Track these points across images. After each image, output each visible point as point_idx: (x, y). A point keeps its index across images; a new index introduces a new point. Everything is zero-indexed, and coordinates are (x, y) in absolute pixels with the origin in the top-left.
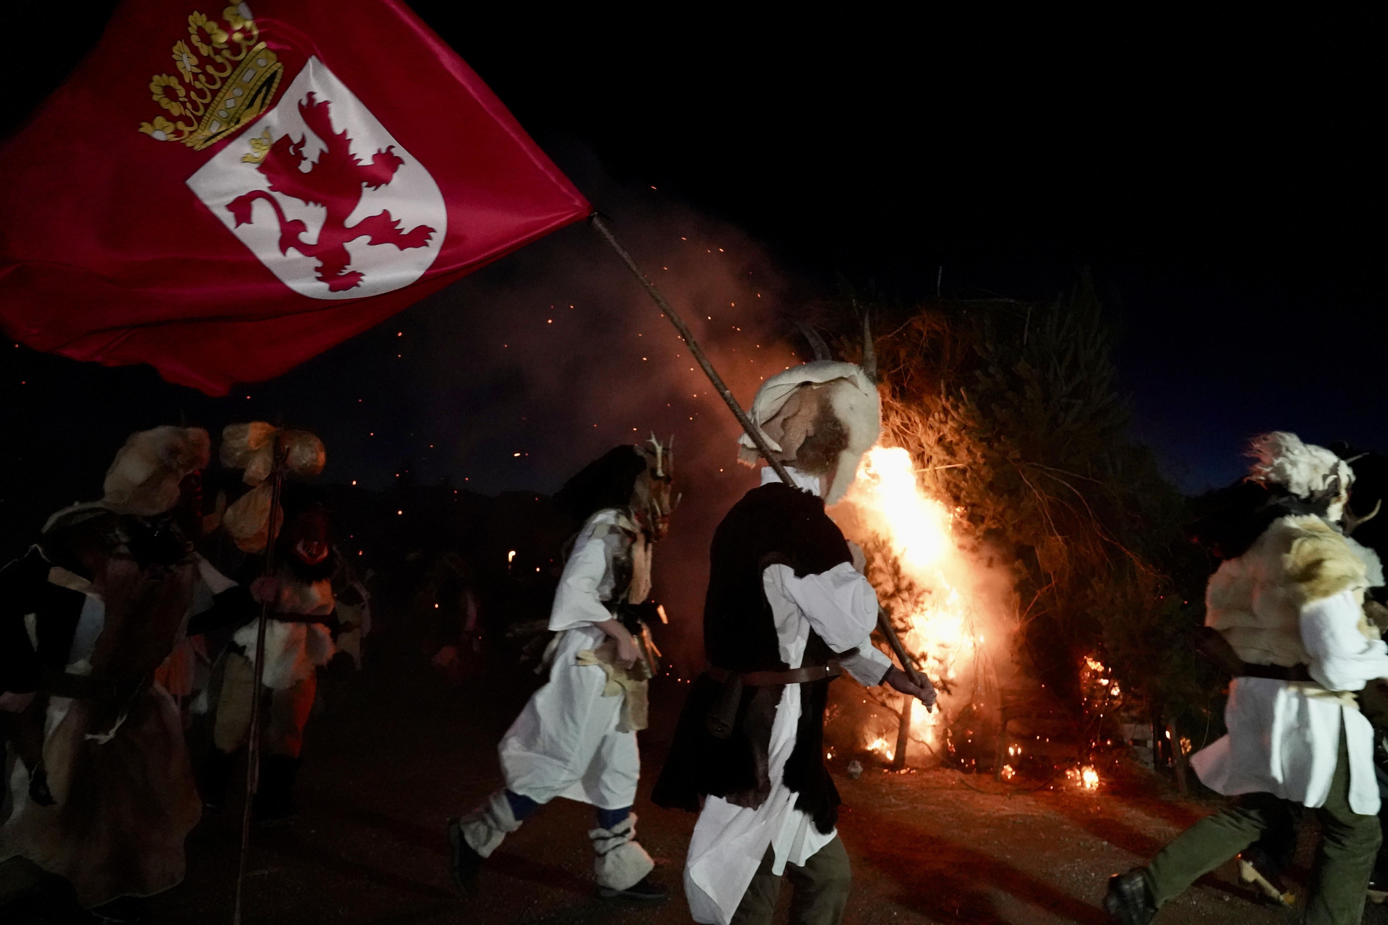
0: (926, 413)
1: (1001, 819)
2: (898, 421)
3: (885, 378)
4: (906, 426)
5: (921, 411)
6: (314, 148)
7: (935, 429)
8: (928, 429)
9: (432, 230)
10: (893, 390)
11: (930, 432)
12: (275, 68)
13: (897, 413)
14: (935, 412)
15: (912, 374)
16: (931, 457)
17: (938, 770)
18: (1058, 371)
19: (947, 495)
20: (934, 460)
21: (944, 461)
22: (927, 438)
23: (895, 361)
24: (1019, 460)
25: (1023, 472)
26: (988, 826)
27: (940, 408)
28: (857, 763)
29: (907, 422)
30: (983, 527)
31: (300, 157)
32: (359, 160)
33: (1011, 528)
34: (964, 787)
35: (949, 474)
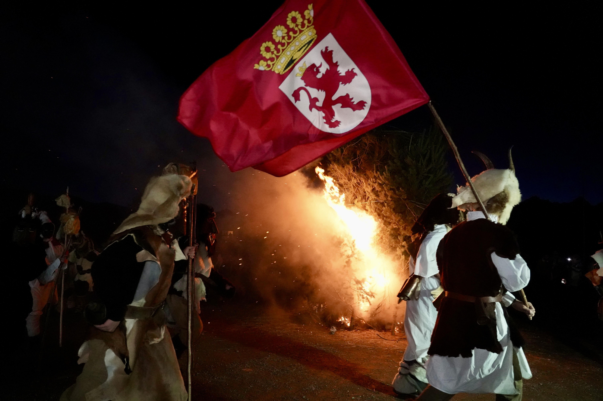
0: (367, 178)
1: (394, 351)
2: (355, 181)
3: (350, 162)
4: (359, 183)
5: (365, 177)
6: (324, 68)
7: (371, 185)
8: (368, 185)
9: (366, 103)
10: (354, 168)
11: (369, 186)
12: (314, 37)
13: (355, 177)
14: (371, 178)
15: (362, 162)
16: (369, 197)
17: (368, 331)
18: (423, 162)
19: (375, 213)
20: (370, 199)
21: (375, 199)
22: (367, 189)
23: (355, 156)
24: (405, 200)
25: (407, 204)
26: (389, 354)
27: (373, 176)
28: (334, 327)
29: (359, 182)
30: (390, 227)
31: (318, 71)
32: (340, 73)
33: (402, 228)
34: (379, 337)
35: (376, 205)
